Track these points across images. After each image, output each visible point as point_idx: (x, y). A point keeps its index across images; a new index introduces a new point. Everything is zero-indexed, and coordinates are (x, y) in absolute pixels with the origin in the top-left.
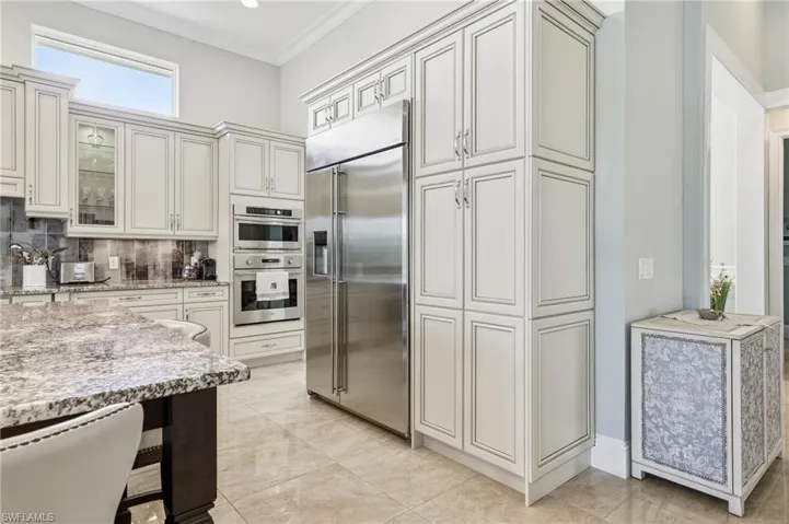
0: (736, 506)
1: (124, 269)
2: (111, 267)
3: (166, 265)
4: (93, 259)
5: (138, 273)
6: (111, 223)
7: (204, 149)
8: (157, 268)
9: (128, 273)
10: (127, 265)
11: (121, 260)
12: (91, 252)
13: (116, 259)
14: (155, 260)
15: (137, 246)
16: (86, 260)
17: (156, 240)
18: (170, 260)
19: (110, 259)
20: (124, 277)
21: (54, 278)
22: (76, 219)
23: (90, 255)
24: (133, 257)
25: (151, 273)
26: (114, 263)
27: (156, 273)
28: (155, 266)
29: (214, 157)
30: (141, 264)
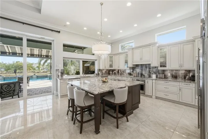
1: (172, 76)
3: (182, 76)
6: (166, 67)
8: (180, 76)
9: (172, 77)
10: (172, 75)
12: (165, 72)
13: (170, 74)
14: (179, 74)
15: (174, 71)
17: (180, 70)
18: (183, 75)
19: (168, 74)
20: (172, 78)
21: (157, 77)
22: (159, 66)
24: (174, 74)
25: (178, 77)
27: (179, 78)
30: (175, 75)
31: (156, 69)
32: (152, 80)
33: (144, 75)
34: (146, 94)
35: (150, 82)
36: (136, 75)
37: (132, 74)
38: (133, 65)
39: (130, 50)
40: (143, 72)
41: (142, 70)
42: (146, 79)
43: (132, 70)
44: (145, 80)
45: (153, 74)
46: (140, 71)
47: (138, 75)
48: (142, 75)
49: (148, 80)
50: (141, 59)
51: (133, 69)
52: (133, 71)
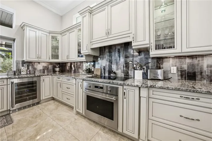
1: (179, 73)
2: (172, 72)
4: (163, 68)
5: (189, 76)
8: (204, 74)
9: (182, 76)
10: (181, 71)
11: (178, 68)
12: (162, 64)
13: (175, 68)
14: (202, 68)
16: (160, 68)
19: (171, 68)
20: (180, 78)
22: (153, 47)
23: (161, 66)
24: (185, 67)
25: (199, 77)
26: (174, 70)
27: (202, 78)
28: (201, 73)
30: (191, 71)
31: (141, 57)
32: (138, 88)
33: (115, 73)
34: (120, 130)
35: (131, 93)
36: (99, 74)
37: (93, 70)
38: (92, 49)
39: (85, 16)
40: (113, 66)
41: (111, 62)
42: (120, 85)
43: (92, 63)
44: (117, 88)
45: (135, 69)
46: (108, 63)
47: (103, 72)
48: (110, 72)
49: (125, 87)
50: (108, 33)
51: (94, 62)
52: (94, 66)
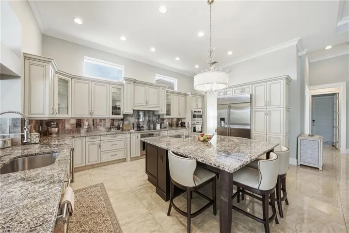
0: (321, 169)
5: (171, 125)
6: (170, 115)
7: (184, 98)
9: (169, 125)
17: (174, 119)
18: (176, 123)
19: (166, 123)
23: (164, 122)
24: (170, 122)
28: (173, 124)
29: (186, 99)
46: (136, 120)
